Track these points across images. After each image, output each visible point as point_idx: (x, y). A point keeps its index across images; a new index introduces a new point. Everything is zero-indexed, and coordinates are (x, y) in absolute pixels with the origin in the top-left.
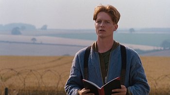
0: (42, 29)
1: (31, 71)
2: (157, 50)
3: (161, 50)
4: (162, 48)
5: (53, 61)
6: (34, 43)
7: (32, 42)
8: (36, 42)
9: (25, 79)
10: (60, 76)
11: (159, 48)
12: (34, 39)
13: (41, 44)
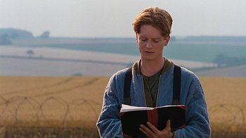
0: (42, 37)
1: (26, 98)
2: (209, 68)
3: (214, 68)
4: (216, 65)
5: (59, 84)
6: (30, 58)
7: (28, 55)
8: (33, 56)
9: (16, 110)
10: (68, 106)
11: (211, 65)
12: (30, 52)
13: (41, 58)
